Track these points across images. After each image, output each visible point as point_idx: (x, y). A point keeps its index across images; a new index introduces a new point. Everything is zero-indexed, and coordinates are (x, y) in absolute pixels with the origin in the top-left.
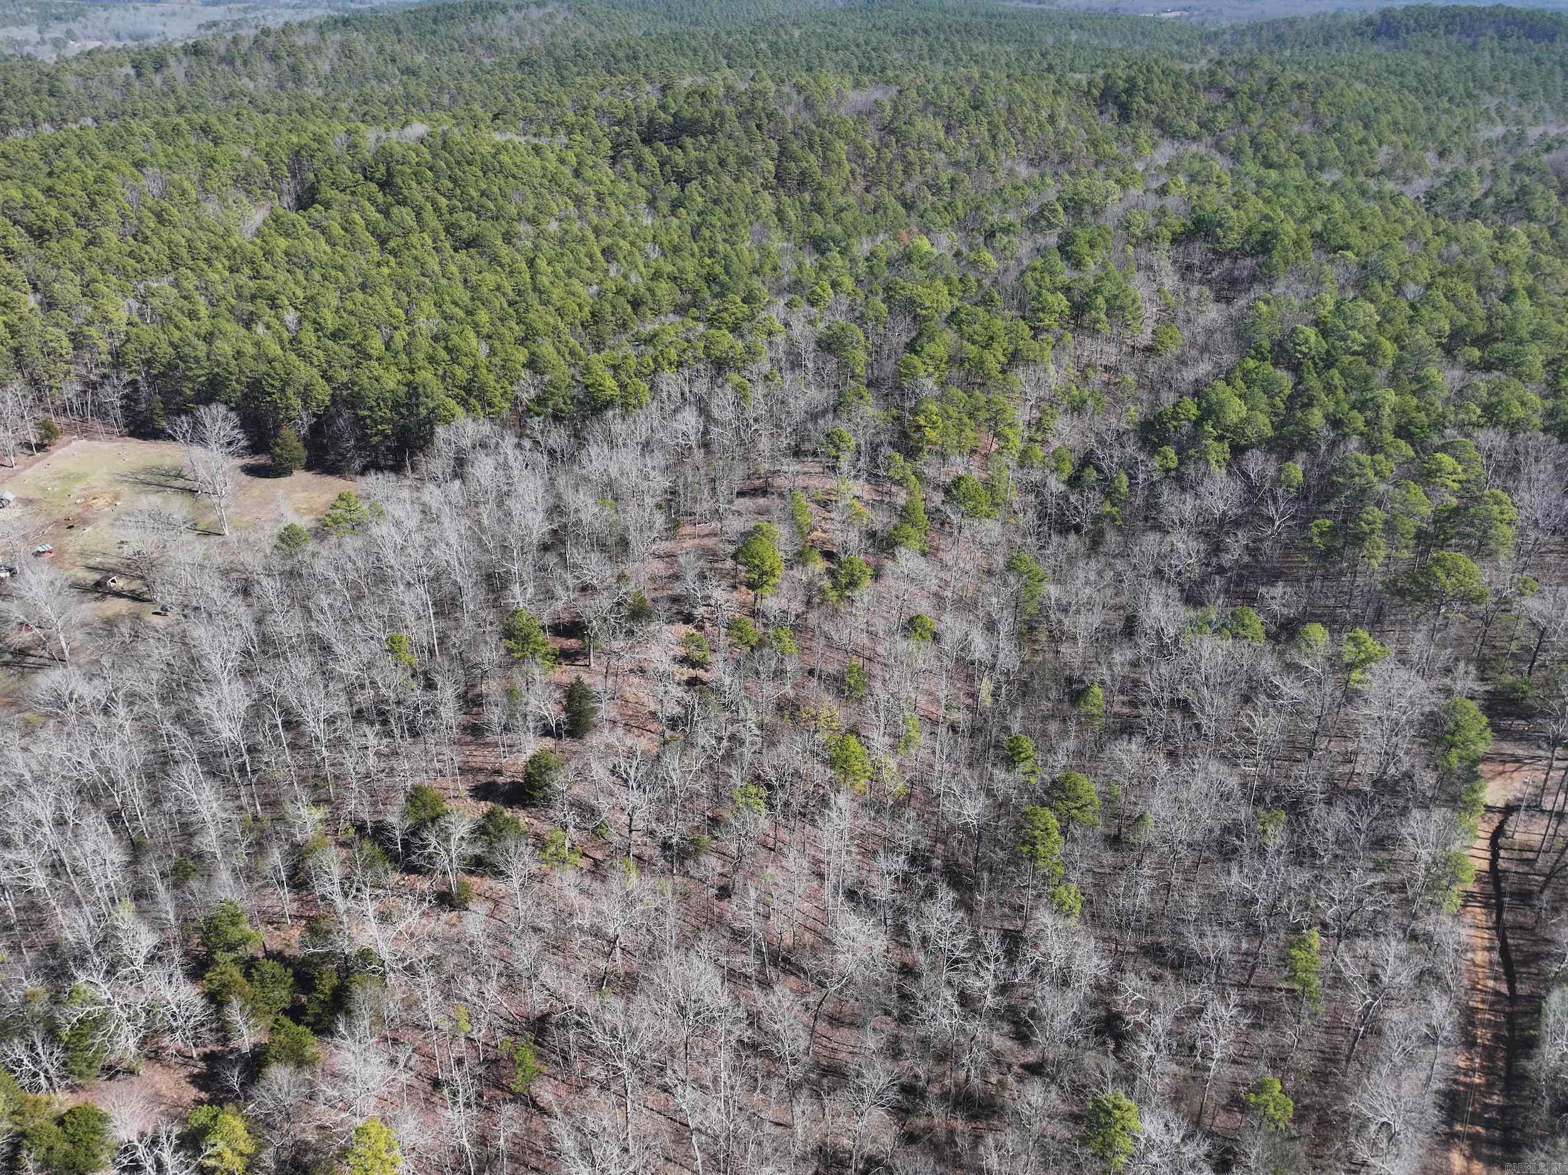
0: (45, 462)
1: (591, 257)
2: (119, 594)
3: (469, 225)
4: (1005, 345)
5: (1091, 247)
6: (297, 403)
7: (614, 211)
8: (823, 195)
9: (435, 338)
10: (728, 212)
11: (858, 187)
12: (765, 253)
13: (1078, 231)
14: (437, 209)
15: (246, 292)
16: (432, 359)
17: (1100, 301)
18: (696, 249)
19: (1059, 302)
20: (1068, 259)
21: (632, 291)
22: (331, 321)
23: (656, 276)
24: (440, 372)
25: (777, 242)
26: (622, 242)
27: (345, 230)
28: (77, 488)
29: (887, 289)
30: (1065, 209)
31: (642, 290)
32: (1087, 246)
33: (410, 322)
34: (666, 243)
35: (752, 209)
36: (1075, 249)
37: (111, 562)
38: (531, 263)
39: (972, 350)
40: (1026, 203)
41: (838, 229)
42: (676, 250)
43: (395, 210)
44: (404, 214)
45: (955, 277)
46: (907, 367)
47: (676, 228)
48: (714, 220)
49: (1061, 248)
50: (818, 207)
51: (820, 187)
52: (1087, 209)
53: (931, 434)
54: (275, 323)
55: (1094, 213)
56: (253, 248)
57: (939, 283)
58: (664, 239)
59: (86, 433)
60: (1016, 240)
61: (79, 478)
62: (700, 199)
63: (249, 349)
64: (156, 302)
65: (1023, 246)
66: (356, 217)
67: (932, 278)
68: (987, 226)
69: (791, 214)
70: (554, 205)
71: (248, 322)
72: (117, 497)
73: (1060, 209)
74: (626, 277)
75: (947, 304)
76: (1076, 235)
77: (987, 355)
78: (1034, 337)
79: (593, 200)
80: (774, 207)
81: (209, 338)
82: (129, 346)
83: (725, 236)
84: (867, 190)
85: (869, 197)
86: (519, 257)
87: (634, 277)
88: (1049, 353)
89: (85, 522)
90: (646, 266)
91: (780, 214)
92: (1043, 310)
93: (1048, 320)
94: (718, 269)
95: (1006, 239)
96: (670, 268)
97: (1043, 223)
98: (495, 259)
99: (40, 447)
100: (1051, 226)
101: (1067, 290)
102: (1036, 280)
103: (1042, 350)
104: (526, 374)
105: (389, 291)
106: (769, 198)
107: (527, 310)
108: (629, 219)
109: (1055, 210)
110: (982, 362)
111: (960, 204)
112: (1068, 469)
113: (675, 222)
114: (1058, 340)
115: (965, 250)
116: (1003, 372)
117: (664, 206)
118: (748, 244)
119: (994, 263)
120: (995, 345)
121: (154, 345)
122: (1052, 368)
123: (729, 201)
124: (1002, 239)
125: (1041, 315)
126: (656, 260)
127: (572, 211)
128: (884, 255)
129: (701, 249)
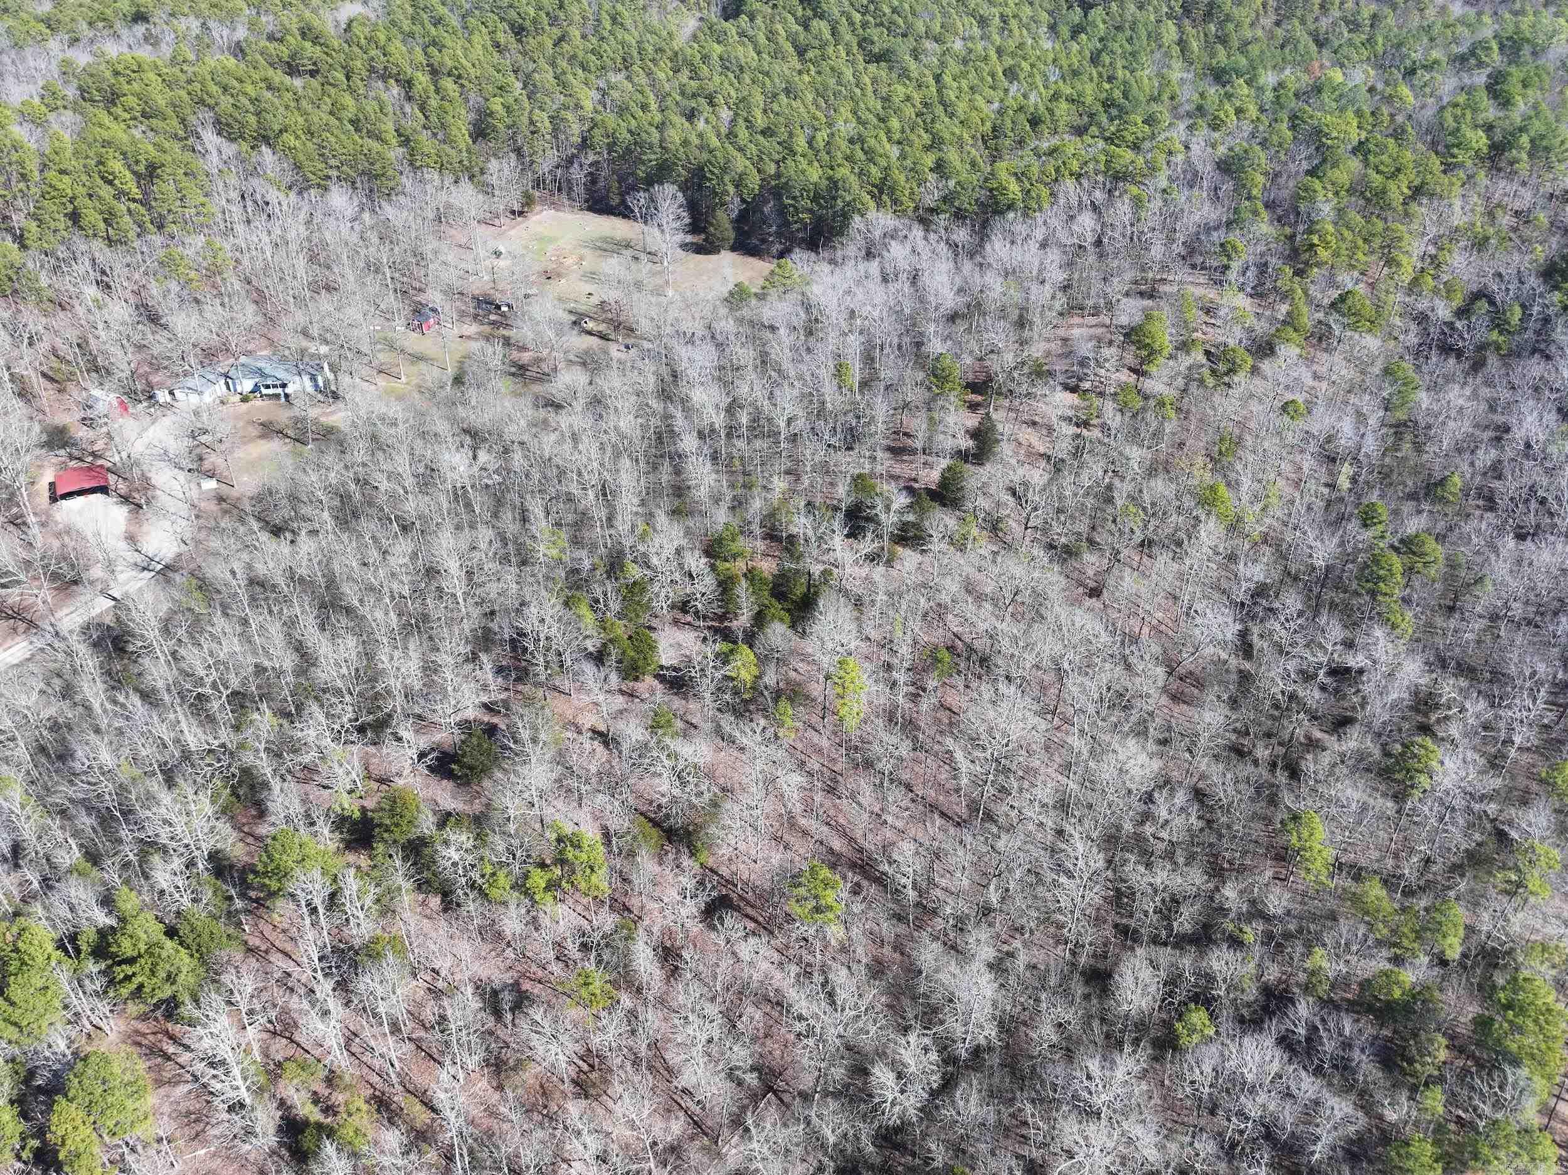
0: (524, 226)
1: (993, 75)
2: (590, 333)
3: (880, 40)
4: (1412, 177)
5: (1525, 86)
6: (731, 189)
7: (1016, 32)
8: (1231, 26)
9: (851, 141)
10: (1130, 40)
11: (1268, 21)
12: (1165, 81)
13: (1513, 69)
14: (851, 23)
15: (689, 91)
16: (849, 158)
17: (1525, 140)
18: (1095, 75)
19: (1479, 140)
20: (1496, 97)
21: (1032, 110)
22: (760, 121)
23: (1056, 97)
24: (857, 170)
25: (1177, 73)
26: (1023, 64)
27: (768, 39)
28: (550, 248)
29: (1293, 117)
30: (1502, 47)
31: (1042, 109)
32: (1520, 85)
33: (830, 125)
34: (1066, 67)
35: (1154, 37)
36: (1506, 88)
37: (582, 308)
38: (938, 78)
39: (1377, 179)
40: (1456, 41)
41: (1243, 61)
42: (1075, 73)
43: (815, 23)
44: (821, 26)
45: (1367, 110)
46: (1306, 190)
47: (1078, 51)
48: (1116, 47)
49: (1490, 88)
50: (1223, 40)
51: (1228, 18)
52: (1526, 50)
53: (1323, 254)
54: (713, 119)
55: (1534, 54)
56: (693, 52)
57: (1350, 114)
58: (1064, 63)
59: (554, 205)
60: (1440, 78)
61: (552, 240)
62: (1101, 26)
63: (696, 141)
64: (615, 94)
65: (1447, 84)
66: (779, 27)
67: (1342, 110)
68: (1408, 63)
69: (1195, 45)
70: (959, 24)
71: (691, 116)
72: (581, 258)
73: (1495, 47)
74: (1025, 96)
75: (1355, 135)
76: (1509, 74)
77: (1392, 185)
78: (1445, 172)
79: (997, 20)
80: (1176, 37)
81: (661, 127)
82: (596, 130)
83: (1124, 62)
84: (1278, 24)
85: (1279, 32)
86: (927, 72)
87: (1033, 98)
88: (1457, 190)
89: (559, 275)
90: (1046, 87)
91: (1182, 43)
92: (1458, 146)
93: (1461, 156)
94: (1117, 94)
95: (1428, 77)
96: (1068, 91)
97: (1473, 61)
98: (904, 74)
99: (521, 213)
100: (1480, 64)
101: (1489, 128)
102: (1455, 117)
103: (1452, 184)
104: (931, 177)
105: (810, 97)
106: (1173, 29)
107: (933, 121)
108: (1030, 41)
109: (1489, 48)
110: (1384, 192)
111: (1380, 40)
112: (1458, 301)
113: (1075, 47)
114: (1469, 177)
115: (1380, 86)
116: (1404, 204)
117: (1065, 31)
118: (1147, 72)
119: (1411, 99)
120: (1401, 176)
121: (615, 131)
122: (1457, 203)
123: (1133, 30)
124: (1423, 76)
125: (1455, 151)
126: (1056, 83)
127: (976, 31)
128: (1292, 86)
129: (1100, 75)
